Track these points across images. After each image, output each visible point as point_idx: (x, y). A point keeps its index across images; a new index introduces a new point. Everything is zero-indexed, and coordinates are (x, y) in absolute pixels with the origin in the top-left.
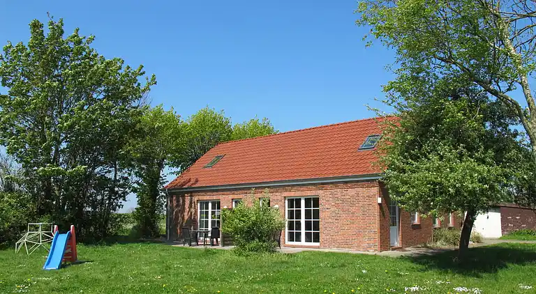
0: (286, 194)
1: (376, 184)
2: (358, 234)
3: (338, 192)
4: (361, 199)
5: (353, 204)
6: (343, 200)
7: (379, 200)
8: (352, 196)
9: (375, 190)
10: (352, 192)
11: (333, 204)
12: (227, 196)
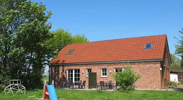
0: (115, 66)
1: (159, 62)
2: (151, 83)
3: (141, 66)
4: (152, 68)
5: (148, 71)
6: (143, 69)
7: (161, 69)
8: (148, 68)
9: (159, 65)
10: (148, 66)
11: (138, 70)
12: (84, 67)
